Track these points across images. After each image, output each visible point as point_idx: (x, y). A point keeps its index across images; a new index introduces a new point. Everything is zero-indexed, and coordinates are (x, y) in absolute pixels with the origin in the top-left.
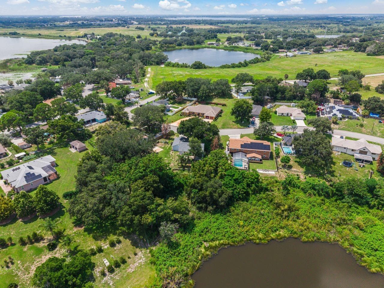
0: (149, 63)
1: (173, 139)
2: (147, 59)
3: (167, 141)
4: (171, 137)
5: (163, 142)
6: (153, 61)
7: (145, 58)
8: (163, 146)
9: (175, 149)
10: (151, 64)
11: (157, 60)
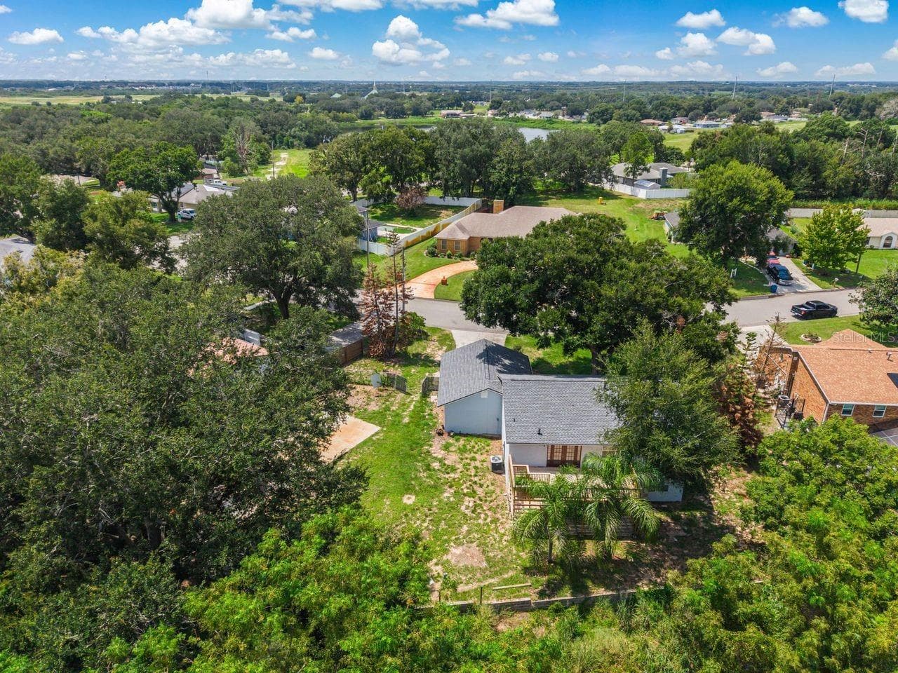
0: (281, 142)
1: (428, 362)
2: (278, 128)
3: (397, 371)
4: (412, 349)
5: (374, 379)
6: (294, 137)
7: (270, 128)
8: (374, 407)
9: (460, 425)
10: (290, 146)
11: (307, 133)
